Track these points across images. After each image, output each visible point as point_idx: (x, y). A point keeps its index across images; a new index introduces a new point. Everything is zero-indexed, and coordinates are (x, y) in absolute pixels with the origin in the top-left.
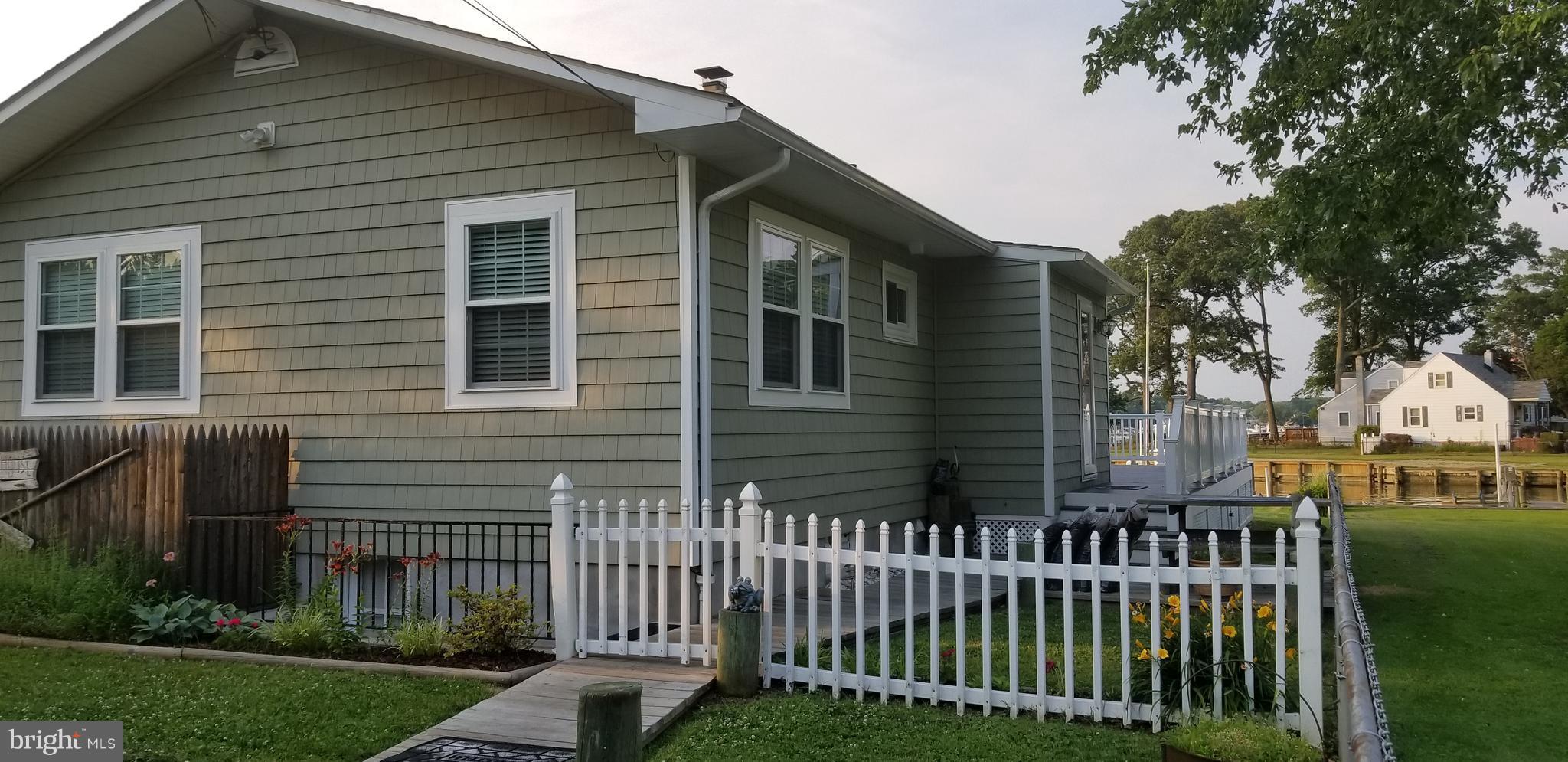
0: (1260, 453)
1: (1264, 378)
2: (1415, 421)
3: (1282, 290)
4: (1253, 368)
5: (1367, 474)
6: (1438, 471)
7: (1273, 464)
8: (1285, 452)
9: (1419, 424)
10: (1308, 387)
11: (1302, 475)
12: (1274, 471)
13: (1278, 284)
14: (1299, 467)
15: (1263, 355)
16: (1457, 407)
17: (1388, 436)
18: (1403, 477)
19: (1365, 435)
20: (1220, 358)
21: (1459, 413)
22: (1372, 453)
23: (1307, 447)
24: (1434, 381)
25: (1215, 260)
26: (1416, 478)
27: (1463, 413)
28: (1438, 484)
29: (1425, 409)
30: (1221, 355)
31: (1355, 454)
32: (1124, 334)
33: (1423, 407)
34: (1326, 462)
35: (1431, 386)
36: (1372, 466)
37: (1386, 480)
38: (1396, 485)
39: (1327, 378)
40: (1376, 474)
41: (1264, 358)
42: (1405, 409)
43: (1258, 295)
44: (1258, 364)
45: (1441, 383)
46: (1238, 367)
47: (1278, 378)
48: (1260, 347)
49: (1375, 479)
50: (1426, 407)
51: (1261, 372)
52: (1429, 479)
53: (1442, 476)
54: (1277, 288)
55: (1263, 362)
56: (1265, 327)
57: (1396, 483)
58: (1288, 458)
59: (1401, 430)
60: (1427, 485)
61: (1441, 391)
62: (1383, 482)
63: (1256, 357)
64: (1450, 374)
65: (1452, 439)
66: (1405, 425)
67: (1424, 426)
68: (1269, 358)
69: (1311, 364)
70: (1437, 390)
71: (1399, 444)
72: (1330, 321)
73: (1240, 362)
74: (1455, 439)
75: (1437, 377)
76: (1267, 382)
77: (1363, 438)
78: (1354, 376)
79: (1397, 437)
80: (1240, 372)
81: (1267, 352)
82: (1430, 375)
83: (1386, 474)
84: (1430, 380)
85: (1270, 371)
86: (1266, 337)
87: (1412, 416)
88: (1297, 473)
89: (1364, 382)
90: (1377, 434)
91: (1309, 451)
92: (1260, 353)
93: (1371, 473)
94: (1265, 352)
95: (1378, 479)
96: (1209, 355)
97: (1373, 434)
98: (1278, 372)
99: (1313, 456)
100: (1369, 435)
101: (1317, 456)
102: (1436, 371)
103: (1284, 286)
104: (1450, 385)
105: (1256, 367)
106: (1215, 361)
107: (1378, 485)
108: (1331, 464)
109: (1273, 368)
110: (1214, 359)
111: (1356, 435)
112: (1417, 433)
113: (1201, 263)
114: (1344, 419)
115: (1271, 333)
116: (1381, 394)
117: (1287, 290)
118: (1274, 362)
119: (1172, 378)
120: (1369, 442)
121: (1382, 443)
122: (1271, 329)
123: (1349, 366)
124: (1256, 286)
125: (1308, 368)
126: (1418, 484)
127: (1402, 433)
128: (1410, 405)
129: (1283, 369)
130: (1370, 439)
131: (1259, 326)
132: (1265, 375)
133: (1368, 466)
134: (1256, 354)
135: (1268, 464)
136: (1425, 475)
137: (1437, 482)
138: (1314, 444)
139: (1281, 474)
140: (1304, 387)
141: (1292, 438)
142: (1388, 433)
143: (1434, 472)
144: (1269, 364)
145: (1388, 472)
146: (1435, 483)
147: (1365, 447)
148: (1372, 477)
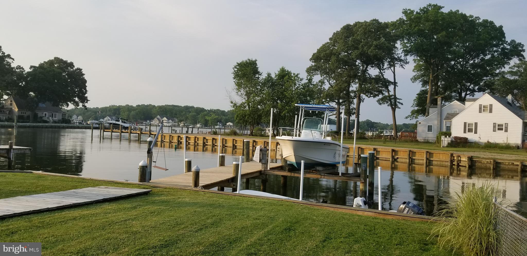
0: (387, 144)
1: (392, 108)
2: (470, 130)
3: (404, 66)
4: (388, 103)
5: (449, 159)
6: (494, 161)
7: (393, 151)
8: (400, 143)
9: (472, 132)
10: (412, 114)
11: (410, 158)
12: (394, 155)
13: (402, 64)
14: (408, 153)
15: (393, 97)
16: (494, 123)
17: (456, 138)
18: (472, 163)
19: (444, 136)
20: (372, 95)
21: (494, 127)
22: (447, 147)
23: (412, 141)
24: (482, 109)
25: (372, 44)
26: (480, 164)
27: (497, 127)
28: (494, 169)
29: (476, 124)
30: (372, 94)
31: (438, 146)
32: (331, 85)
33: (475, 123)
34: (425, 151)
35: (480, 112)
36: (452, 155)
37: (460, 164)
38: (467, 168)
39: (421, 110)
40: (454, 160)
41: (393, 99)
42: (465, 124)
43: (392, 68)
44: (390, 101)
45: (485, 110)
46: (381, 102)
47: (399, 108)
48: (392, 93)
49: (454, 163)
50: (477, 123)
51: (391, 105)
52: (488, 165)
53: (496, 164)
54: (402, 66)
55: (393, 101)
56: (395, 84)
57: (467, 166)
58: (402, 147)
59: (462, 135)
60: (487, 169)
61: (486, 115)
62: (458, 165)
63: (390, 97)
64: (491, 106)
65: (490, 141)
66: (465, 132)
67: (475, 133)
68: (395, 98)
69: (414, 104)
70: (483, 114)
71: (461, 142)
72: (425, 83)
73: (382, 99)
74: (492, 141)
75: (484, 107)
76: (394, 110)
77: (443, 138)
78: (436, 108)
79: (461, 138)
80: (382, 105)
81: (395, 95)
82: (480, 106)
83: (460, 160)
84: (480, 108)
85: (396, 105)
86: (395, 88)
87: (468, 128)
88: (407, 157)
89: (441, 110)
90: (449, 137)
91: (413, 144)
92: (392, 96)
93: (451, 159)
94: (394, 96)
95: (455, 163)
96: (367, 94)
97: (448, 136)
98: (399, 105)
99: (415, 146)
100: (446, 137)
101: (417, 146)
102: (484, 104)
103: (405, 65)
104: (491, 111)
105: (389, 102)
106: (369, 97)
107: (455, 167)
108: (427, 152)
109: (397, 103)
110: (369, 96)
111: (438, 137)
112: (471, 136)
113: (365, 46)
114: (430, 129)
115: (397, 86)
116: (451, 116)
117: (406, 66)
118: (398, 100)
119: (349, 106)
120: (445, 141)
121: (452, 141)
122: (397, 85)
123: (434, 103)
124: (392, 65)
125: (412, 106)
126: (481, 168)
127: (463, 136)
128: (468, 121)
129: (402, 104)
130: (446, 139)
131: (392, 83)
132: (393, 107)
133: (450, 155)
134: (390, 96)
135: (390, 151)
136: (486, 162)
137: (493, 167)
138: (416, 141)
139: (398, 157)
140: (410, 114)
141: (404, 137)
142: (455, 136)
143: (492, 160)
144: (395, 101)
145: (462, 159)
146: (492, 168)
147: (443, 143)
148: (452, 161)
